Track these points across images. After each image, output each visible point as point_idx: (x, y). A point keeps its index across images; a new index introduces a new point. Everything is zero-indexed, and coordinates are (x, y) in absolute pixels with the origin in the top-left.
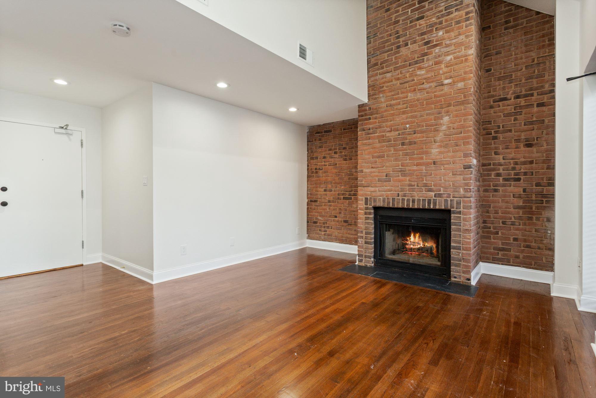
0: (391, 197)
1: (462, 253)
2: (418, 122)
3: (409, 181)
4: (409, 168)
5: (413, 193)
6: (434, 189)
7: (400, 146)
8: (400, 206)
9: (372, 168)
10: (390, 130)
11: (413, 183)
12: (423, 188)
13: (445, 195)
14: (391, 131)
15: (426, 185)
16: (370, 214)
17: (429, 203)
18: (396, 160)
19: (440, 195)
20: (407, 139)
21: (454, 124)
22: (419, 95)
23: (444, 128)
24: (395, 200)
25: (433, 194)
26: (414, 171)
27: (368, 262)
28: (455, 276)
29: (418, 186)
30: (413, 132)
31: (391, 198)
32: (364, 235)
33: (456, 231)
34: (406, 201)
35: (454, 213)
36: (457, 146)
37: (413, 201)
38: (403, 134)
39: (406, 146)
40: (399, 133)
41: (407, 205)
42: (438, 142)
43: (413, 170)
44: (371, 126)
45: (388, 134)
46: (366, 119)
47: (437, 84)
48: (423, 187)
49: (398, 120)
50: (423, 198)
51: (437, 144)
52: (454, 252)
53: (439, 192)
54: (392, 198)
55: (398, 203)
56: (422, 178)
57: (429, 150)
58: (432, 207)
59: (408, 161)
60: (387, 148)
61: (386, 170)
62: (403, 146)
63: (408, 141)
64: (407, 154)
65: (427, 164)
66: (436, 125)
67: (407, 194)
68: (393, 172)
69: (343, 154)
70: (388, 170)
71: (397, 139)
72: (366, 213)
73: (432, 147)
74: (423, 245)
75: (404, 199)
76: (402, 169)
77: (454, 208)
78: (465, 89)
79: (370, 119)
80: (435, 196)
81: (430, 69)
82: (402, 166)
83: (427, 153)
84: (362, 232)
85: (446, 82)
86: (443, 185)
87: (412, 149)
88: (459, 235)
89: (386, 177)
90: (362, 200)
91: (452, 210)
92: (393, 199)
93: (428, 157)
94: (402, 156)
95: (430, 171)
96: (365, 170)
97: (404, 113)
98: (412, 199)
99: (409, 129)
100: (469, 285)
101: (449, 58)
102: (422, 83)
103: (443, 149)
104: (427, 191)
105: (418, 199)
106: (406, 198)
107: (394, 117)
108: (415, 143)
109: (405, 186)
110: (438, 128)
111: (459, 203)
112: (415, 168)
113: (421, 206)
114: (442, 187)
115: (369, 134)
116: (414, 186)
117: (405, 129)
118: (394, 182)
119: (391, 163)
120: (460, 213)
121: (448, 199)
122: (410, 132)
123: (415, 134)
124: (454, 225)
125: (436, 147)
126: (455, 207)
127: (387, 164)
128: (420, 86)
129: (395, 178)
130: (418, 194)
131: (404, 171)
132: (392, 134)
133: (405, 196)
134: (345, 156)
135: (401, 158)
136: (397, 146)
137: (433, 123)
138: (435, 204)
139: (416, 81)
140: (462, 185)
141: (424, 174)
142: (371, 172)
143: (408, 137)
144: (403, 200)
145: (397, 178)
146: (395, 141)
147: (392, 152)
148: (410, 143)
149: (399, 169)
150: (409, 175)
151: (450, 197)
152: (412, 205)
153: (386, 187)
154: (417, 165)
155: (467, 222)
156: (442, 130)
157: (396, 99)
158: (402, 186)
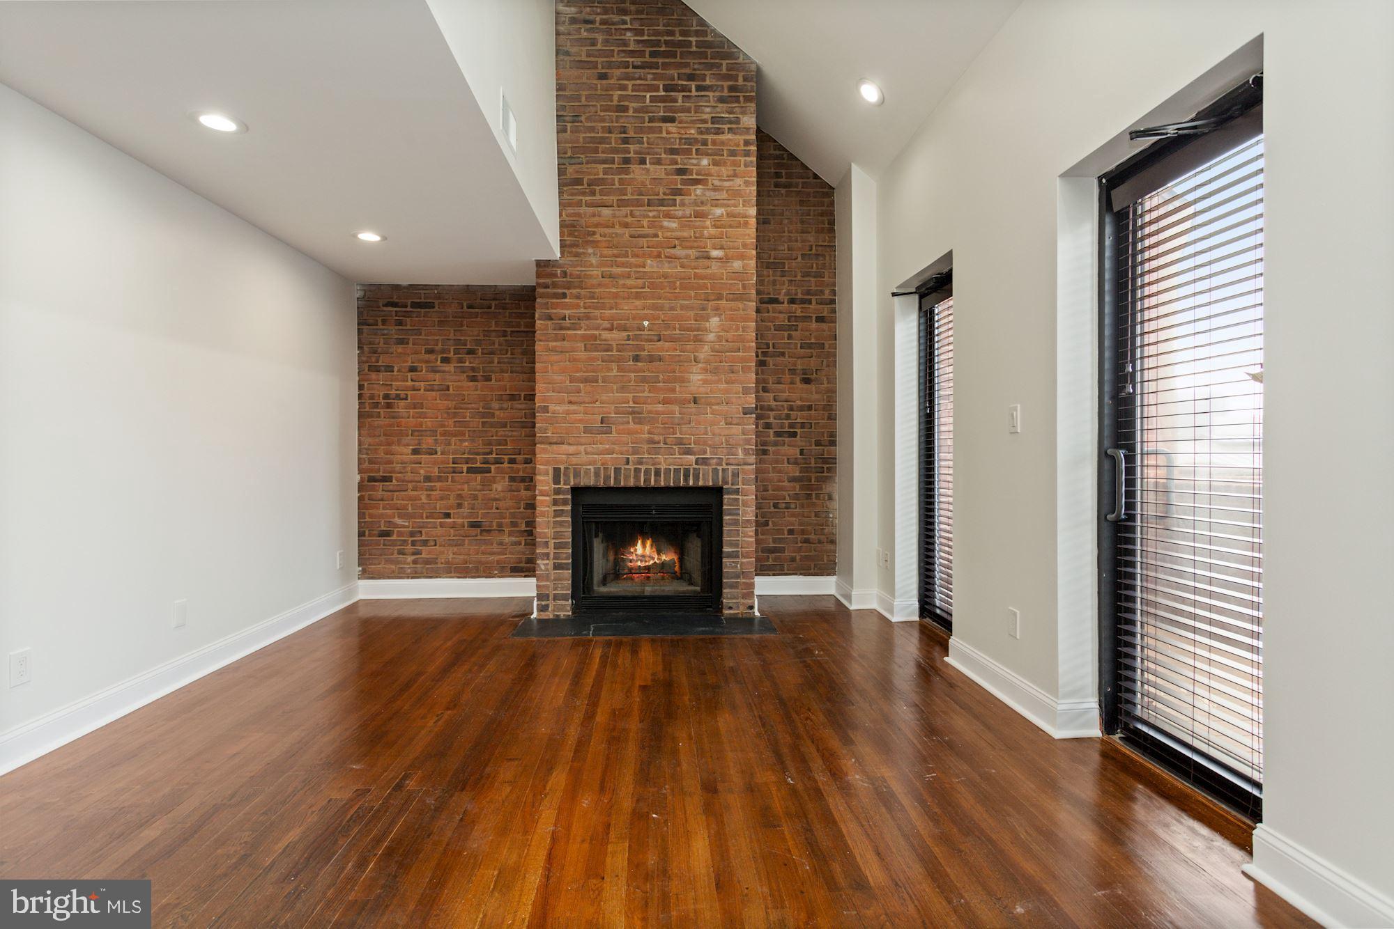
0: (613, 465)
1: (742, 563)
2: (666, 319)
3: (649, 433)
4: (650, 407)
5: (658, 458)
6: (695, 450)
7: (631, 363)
8: (631, 483)
9: (570, 402)
10: (609, 326)
11: (656, 438)
12: (675, 447)
13: (714, 461)
14: (611, 329)
15: (680, 442)
16: (565, 502)
17: (686, 476)
18: (623, 389)
19: (705, 460)
20: (645, 350)
21: (728, 332)
22: (667, 268)
23: (711, 337)
24: (621, 472)
25: (693, 458)
26: (658, 413)
27: (562, 608)
28: (731, 605)
29: (665, 443)
30: (656, 338)
31: (613, 468)
32: (551, 550)
33: (730, 525)
34: (642, 474)
35: (728, 493)
36: (733, 372)
37: (657, 473)
38: (637, 337)
39: (642, 362)
40: (629, 336)
41: (645, 481)
42: (702, 361)
43: (656, 411)
44: (567, 312)
45: (606, 335)
46: (556, 296)
47: (701, 254)
48: (675, 445)
49: (627, 307)
50: (675, 467)
51: (700, 365)
52: (728, 564)
53: (704, 454)
54: (615, 468)
55: (627, 477)
56: (673, 428)
57: (686, 375)
58: (691, 483)
59: (646, 394)
60: (604, 363)
61: (601, 410)
62: (636, 363)
63: (646, 353)
64: (644, 380)
65: (682, 402)
66: (698, 330)
67: (644, 460)
68: (617, 414)
69: (467, 364)
70: (604, 409)
71: (625, 346)
72: (555, 502)
73: (691, 371)
74: (658, 559)
75: (639, 468)
76: (636, 409)
77: (727, 483)
78: (745, 275)
79: (564, 296)
80: (697, 463)
81: (687, 223)
82: (634, 403)
83: (683, 380)
84: (546, 544)
85: (715, 253)
86: (710, 442)
87: (654, 370)
88: (736, 532)
89: (602, 423)
90: (547, 473)
91: (724, 487)
92: (617, 470)
93: (684, 388)
94: (635, 382)
95: (688, 415)
96: (552, 407)
97: (638, 296)
98: (656, 468)
99: (649, 330)
100: (752, 616)
101: (719, 211)
102: (673, 246)
103: (709, 377)
104: (681, 452)
105: (666, 469)
106: (643, 468)
107: (617, 301)
108: (660, 360)
109: (642, 444)
110: (700, 337)
111: (735, 475)
112: (660, 407)
113: (672, 481)
114: (710, 446)
115: (561, 328)
116: (659, 443)
117: (641, 328)
118: (619, 434)
119: (612, 395)
120: (737, 492)
121: (719, 468)
122: (650, 337)
123: (659, 341)
124: (729, 514)
125: (698, 371)
126: (730, 482)
127: (604, 398)
128: (668, 250)
129: (621, 427)
130: (666, 458)
131: (639, 414)
132: (613, 335)
133: (641, 463)
134: (473, 369)
135: (634, 387)
136: (625, 361)
137: (693, 326)
138: (696, 477)
139: (660, 238)
140: (741, 442)
141: (676, 421)
142: (568, 413)
143: (647, 345)
144: (637, 471)
145: (626, 426)
146: (620, 351)
147: (615, 372)
148: (651, 359)
149: (628, 409)
150: (649, 421)
151: (722, 465)
152: (655, 481)
153: (601, 444)
154: (665, 402)
155: (749, 507)
156: (707, 340)
157: (623, 265)
158: (634, 443)
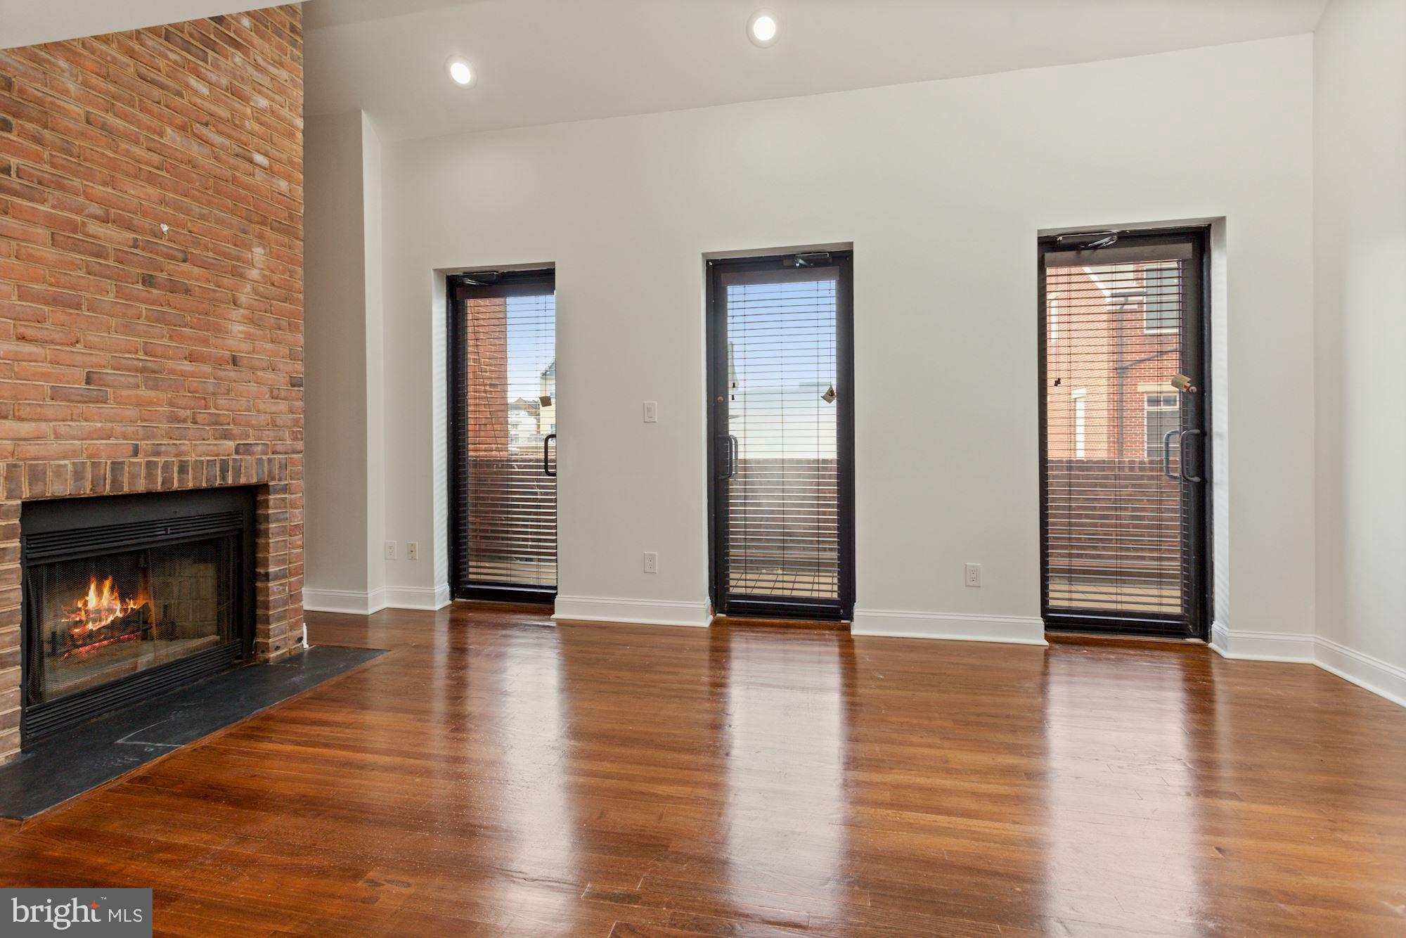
0: (109, 457)
1: (290, 583)
2: (194, 230)
3: (172, 404)
4: (171, 364)
5: (184, 444)
6: (234, 432)
7: (140, 286)
8: (141, 486)
10: (100, 212)
11: (183, 413)
12: (207, 428)
13: (259, 448)
14: (105, 220)
15: (215, 421)
17: (224, 471)
18: (127, 329)
19: (248, 447)
20: (162, 271)
21: (273, 272)
22: (195, 149)
23: (254, 274)
24: (123, 469)
25: (231, 444)
26: (183, 374)
28: (277, 644)
29: (195, 422)
30: (180, 255)
31: (109, 462)
33: (278, 534)
34: (159, 471)
35: (276, 492)
36: (280, 329)
37: (183, 469)
38: (148, 247)
39: (159, 289)
40: (136, 240)
41: (163, 483)
42: (244, 306)
43: (181, 371)
45: (94, 227)
47: (241, 150)
48: (209, 425)
49: (137, 192)
50: (209, 458)
51: (242, 311)
52: (275, 588)
53: (246, 439)
54: (112, 463)
55: (133, 477)
56: (205, 399)
57: (222, 322)
58: (230, 481)
59: (165, 342)
60: (92, 277)
61: (87, 359)
62: (150, 289)
63: (164, 275)
64: (161, 319)
65: (218, 363)
66: (238, 259)
67: (163, 448)
68: (115, 369)
70: (94, 359)
71: (131, 257)
73: (230, 316)
75: (155, 461)
76: (149, 365)
77: (273, 479)
78: (292, 201)
80: (237, 452)
81: (223, 97)
82: (146, 353)
83: (219, 330)
85: (259, 158)
86: (253, 422)
87: (178, 306)
88: (283, 543)
89: (88, 383)
91: (270, 484)
92: (117, 467)
93: (220, 340)
94: (147, 318)
95: (226, 380)
97: (151, 180)
98: (180, 461)
99: (169, 240)
100: (301, 651)
101: (263, 103)
102: (204, 121)
103: (252, 330)
104: (217, 436)
105: (196, 461)
106: (160, 460)
107: (116, 175)
108: (187, 291)
109: (160, 422)
110: (241, 270)
111: (284, 467)
112: (187, 366)
113: (204, 480)
114: (253, 427)
115: (3, 190)
116: (184, 421)
117: (160, 235)
118: (120, 403)
119: (105, 334)
120: (285, 489)
121: (264, 457)
122: (171, 251)
123: (184, 261)
124: (278, 520)
125: (239, 319)
126: (277, 477)
127: (93, 338)
128: (197, 125)
129: (125, 393)
130: (195, 445)
131: (155, 372)
132: (108, 232)
133: (158, 454)
135: (146, 328)
136: (130, 280)
137: (232, 252)
138: (237, 473)
139: (185, 101)
140: (289, 423)
141: (211, 389)
143: (170, 266)
144: (150, 465)
145: (134, 392)
146: (121, 262)
147: (111, 297)
148: (173, 287)
149: (136, 362)
150: (170, 386)
151: (267, 454)
152: (180, 481)
153: (86, 420)
154: (191, 358)
155: (296, 508)
156: (249, 277)
157: (124, 116)
158: (146, 420)
